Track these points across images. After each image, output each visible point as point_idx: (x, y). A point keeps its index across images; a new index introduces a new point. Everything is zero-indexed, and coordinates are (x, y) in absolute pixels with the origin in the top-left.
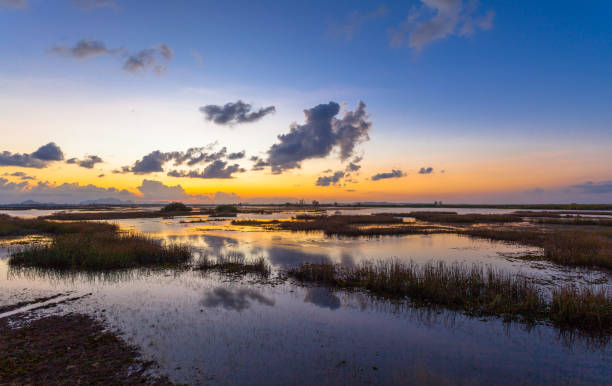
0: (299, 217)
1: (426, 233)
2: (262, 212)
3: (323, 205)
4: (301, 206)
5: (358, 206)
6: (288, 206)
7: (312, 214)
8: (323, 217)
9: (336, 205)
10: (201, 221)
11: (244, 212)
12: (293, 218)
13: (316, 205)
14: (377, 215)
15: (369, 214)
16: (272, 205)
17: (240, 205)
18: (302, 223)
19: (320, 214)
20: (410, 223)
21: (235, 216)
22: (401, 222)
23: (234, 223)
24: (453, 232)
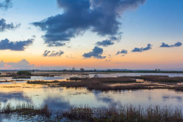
0: (71, 79)
1: (150, 89)
2: (47, 75)
3: (87, 71)
4: (73, 72)
5: (109, 71)
6: (65, 72)
7: (80, 77)
8: (86, 79)
9: (95, 71)
10: (6, 81)
11: (36, 75)
12: (67, 79)
13: (82, 71)
14: (121, 77)
15: (116, 77)
16: (54, 71)
17: (33, 71)
18: (73, 83)
19: (85, 76)
20: (140, 82)
21: (30, 78)
22: (135, 81)
23: (29, 82)
24: (166, 88)
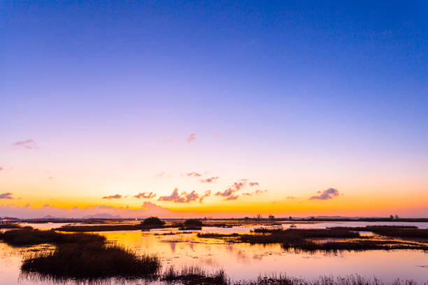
0: (256, 231)
1: (387, 249)
2: (223, 225)
3: (279, 219)
4: (258, 220)
5: (312, 220)
6: (247, 221)
7: (269, 227)
8: (279, 231)
9: (291, 219)
10: (171, 234)
11: (208, 226)
12: (251, 231)
13: (272, 220)
14: (332, 229)
15: (324, 228)
16: (233, 219)
17: (205, 219)
18: (258, 236)
19: (276, 227)
20: (367, 237)
21: (200, 229)
22: (358, 236)
23: (199, 236)
24: (418, 248)
